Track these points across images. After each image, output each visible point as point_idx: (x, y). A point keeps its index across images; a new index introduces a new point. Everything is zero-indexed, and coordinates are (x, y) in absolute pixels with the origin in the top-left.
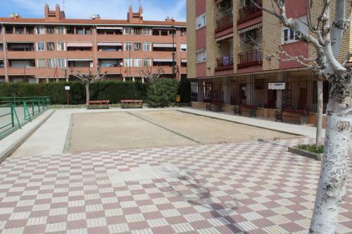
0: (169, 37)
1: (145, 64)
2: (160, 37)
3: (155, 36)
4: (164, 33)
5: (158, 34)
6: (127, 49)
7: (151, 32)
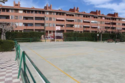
0: (88, 18)
1: (81, 27)
2: (85, 18)
3: (84, 18)
4: (87, 17)
5: (85, 17)
6: (75, 21)
7: (83, 16)
